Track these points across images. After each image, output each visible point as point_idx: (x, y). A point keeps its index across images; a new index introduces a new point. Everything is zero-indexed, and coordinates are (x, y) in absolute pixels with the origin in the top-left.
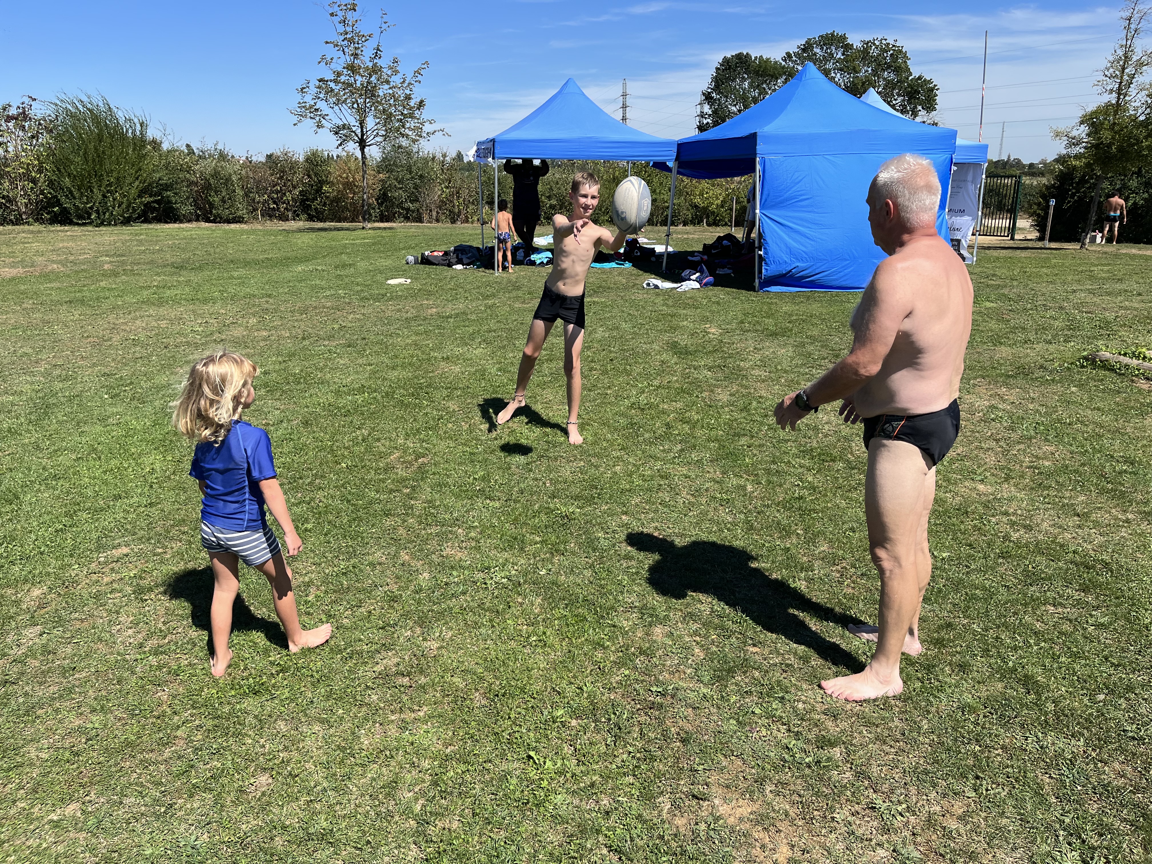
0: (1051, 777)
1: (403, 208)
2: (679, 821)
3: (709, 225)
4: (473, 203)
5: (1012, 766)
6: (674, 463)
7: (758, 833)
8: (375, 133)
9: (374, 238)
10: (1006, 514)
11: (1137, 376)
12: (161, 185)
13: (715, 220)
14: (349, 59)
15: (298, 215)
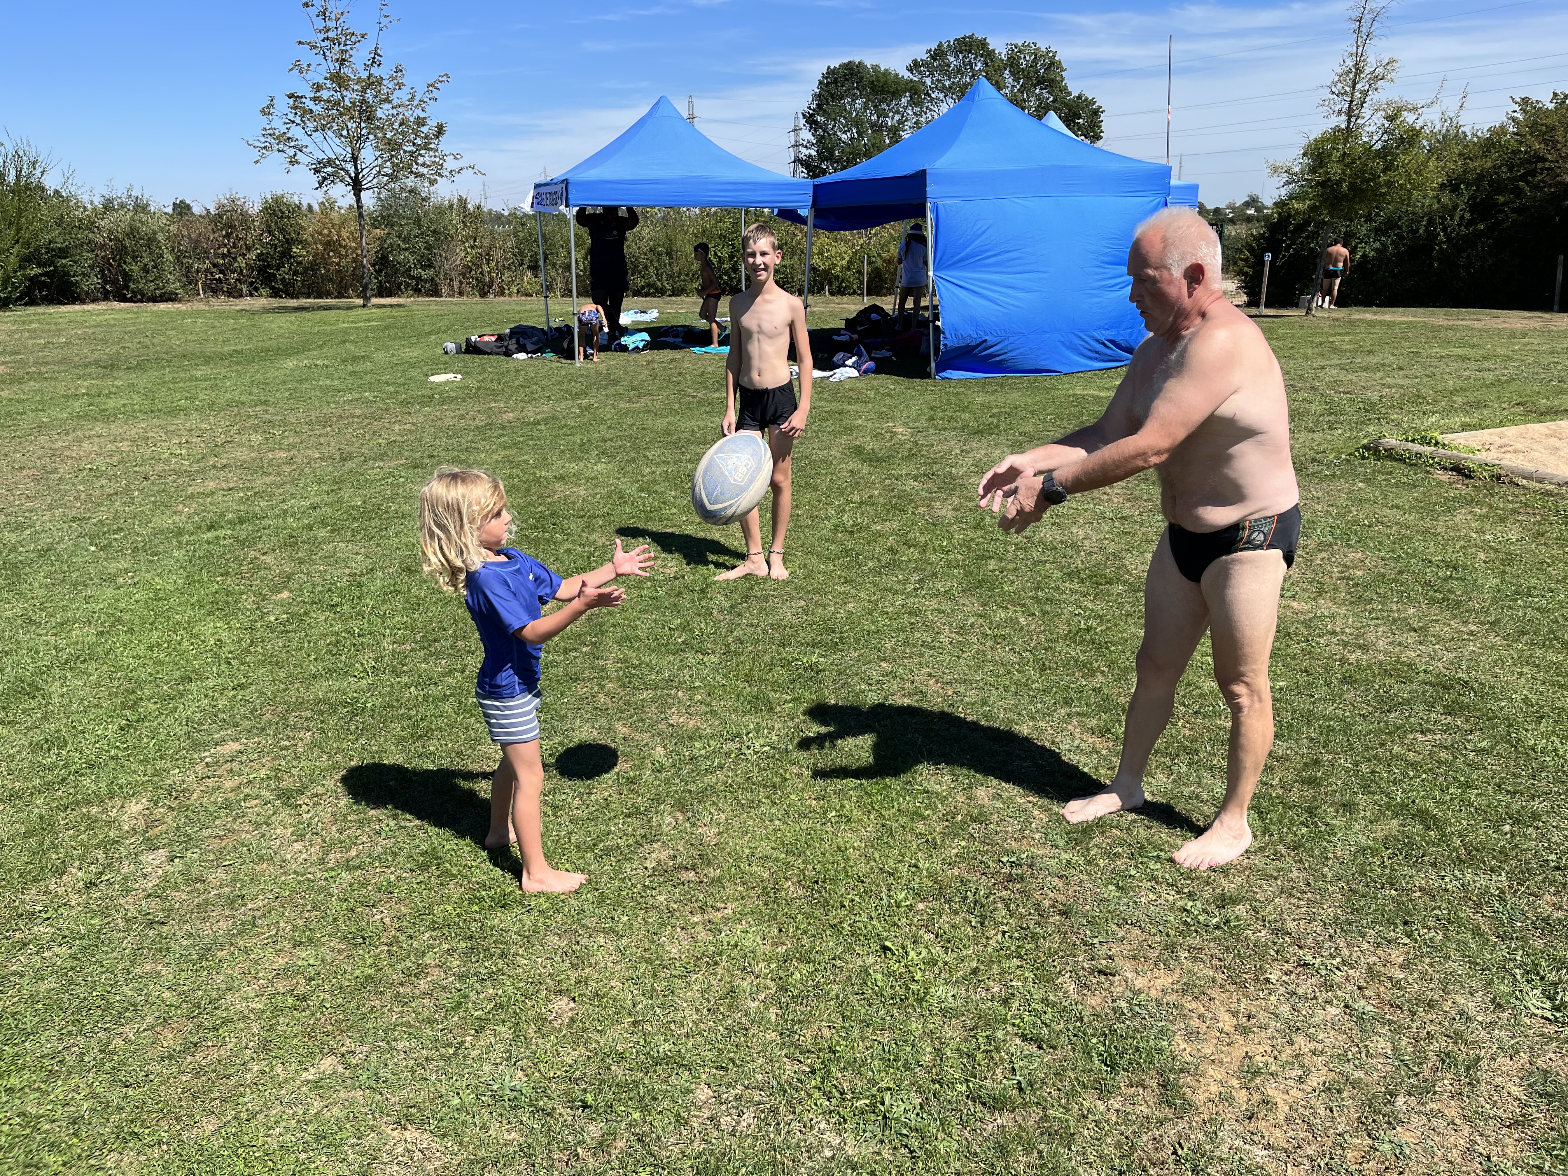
0: (1483, 916)
1: (413, 278)
2: (1094, 1001)
3: (832, 293)
4: (509, 269)
5: (1439, 908)
6: (917, 596)
7: (1189, 1003)
8: (374, 172)
9: (382, 319)
10: (1334, 633)
11: (1431, 465)
12: (53, 250)
13: (840, 287)
14: (334, 67)
15: (256, 289)
